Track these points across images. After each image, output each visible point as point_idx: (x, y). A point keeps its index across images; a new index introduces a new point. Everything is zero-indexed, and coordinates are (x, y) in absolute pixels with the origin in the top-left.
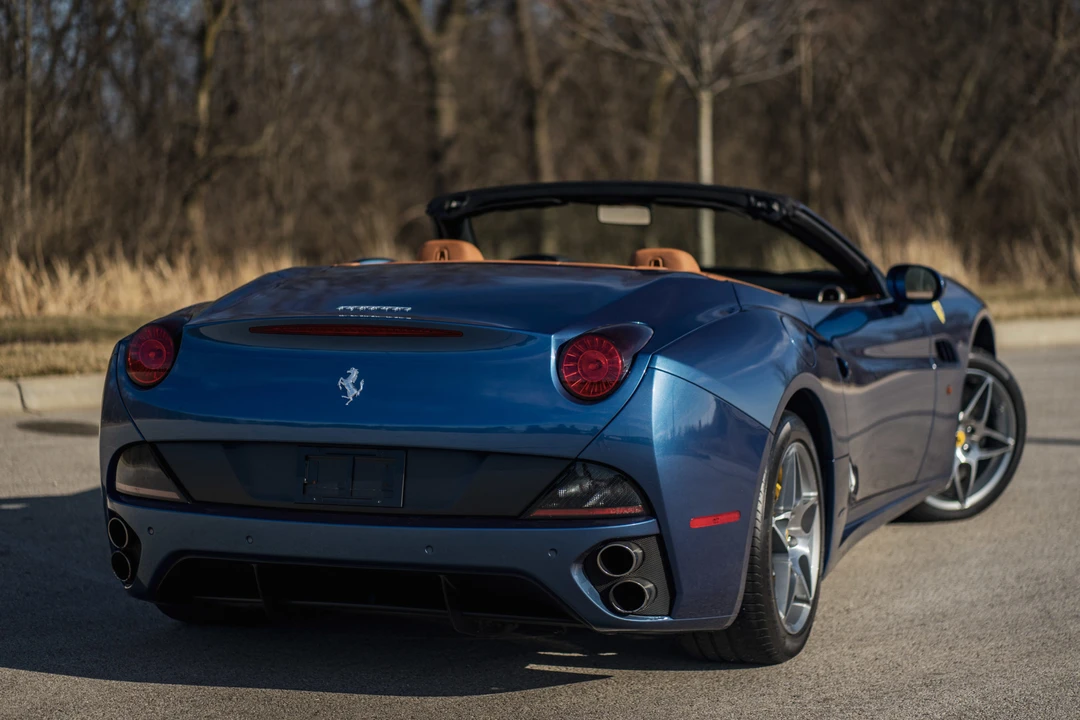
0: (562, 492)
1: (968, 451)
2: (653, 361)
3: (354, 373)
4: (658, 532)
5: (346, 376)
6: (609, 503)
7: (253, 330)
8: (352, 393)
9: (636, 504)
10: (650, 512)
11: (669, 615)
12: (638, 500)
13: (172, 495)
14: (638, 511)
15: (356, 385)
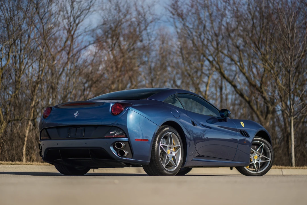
0: (111, 133)
1: (259, 160)
2: (129, 108)
3: (77, 112)
4: (128, 141)
5: (76, 113)
6: (119, 135)
7: (62, 106)
8: (76, 116)
9: (124, 135)
10: (126, 137)
11: (132, 158)
12: (124, 134)
13: (48, 138)
14: (124, 136)
15: (77, 114)
